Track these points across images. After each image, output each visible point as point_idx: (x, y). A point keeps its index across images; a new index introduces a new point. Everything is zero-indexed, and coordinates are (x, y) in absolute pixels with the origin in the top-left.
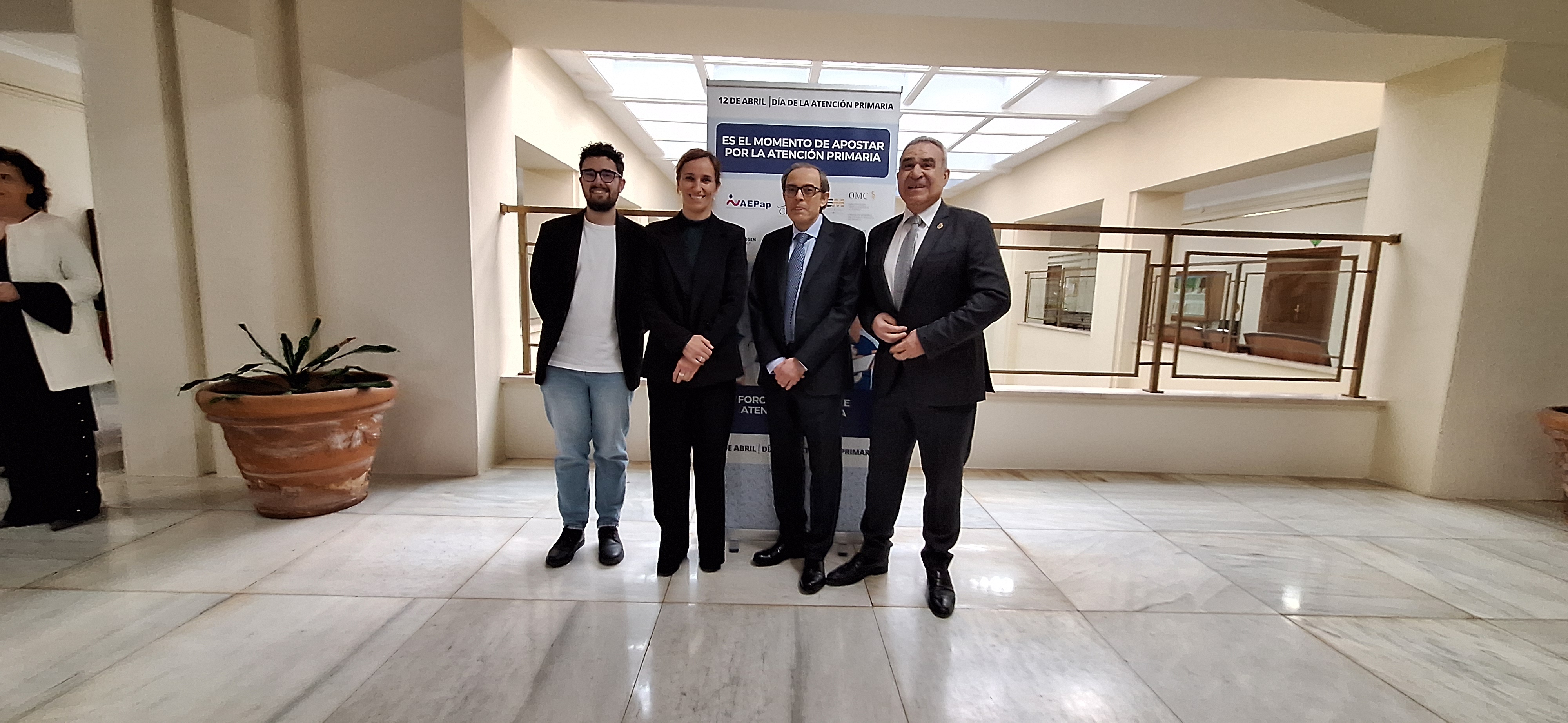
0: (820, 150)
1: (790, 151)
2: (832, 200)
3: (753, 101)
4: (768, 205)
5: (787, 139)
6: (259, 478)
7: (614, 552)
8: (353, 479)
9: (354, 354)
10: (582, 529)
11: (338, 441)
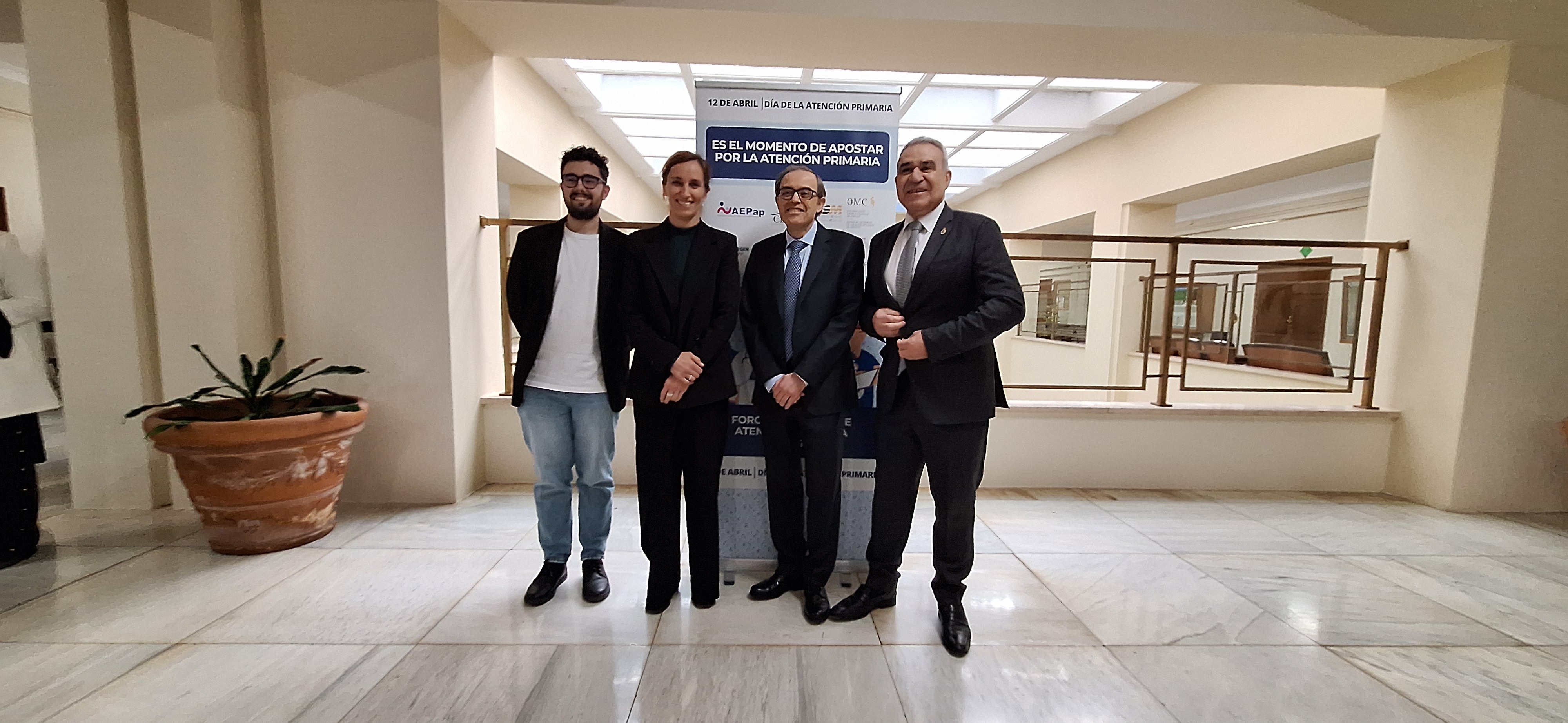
0: (816, 154)
1: (784, 156)
2: (829, 206)
3: (745, 103)
4: (762, 213)
5: (781, 143)
6: (213, 511)
7: (600, 588)
8: (319, 509)
9: (321, 376)
10: (563, 562)
11: (301, 470)
